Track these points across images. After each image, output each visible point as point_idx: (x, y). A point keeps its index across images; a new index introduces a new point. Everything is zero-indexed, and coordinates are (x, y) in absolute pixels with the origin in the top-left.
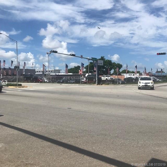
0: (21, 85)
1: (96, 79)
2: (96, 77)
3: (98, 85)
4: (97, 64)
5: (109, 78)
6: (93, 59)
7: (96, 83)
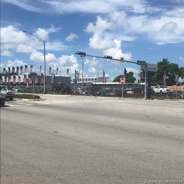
0: (38, 97)
1: (145, 91)
2: (145, 89)
3: (148, 100)
4: (146, 70)
5: (164, 90)
6: (140, 63)
7: (145, 96)
